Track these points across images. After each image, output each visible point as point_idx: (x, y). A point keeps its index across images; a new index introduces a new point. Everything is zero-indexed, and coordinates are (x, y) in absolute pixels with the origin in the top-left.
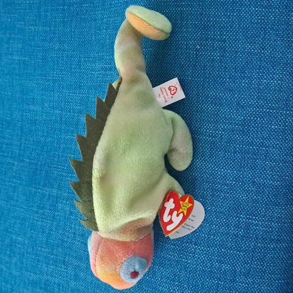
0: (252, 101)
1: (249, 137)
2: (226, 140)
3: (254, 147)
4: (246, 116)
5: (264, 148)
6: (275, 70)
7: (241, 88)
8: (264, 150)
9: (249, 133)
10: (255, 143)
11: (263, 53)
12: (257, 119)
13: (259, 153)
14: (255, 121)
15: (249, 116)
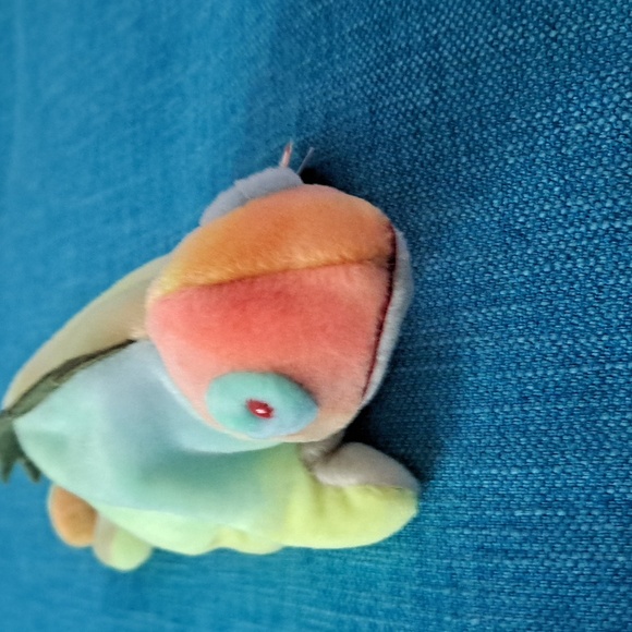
0: (547, 207)
1: (560, 334)
2: (489, 363)
3: (585, 369)
4: (536, 263)
5: (620, 366)
6: (603, 80)
7: (507, 175)
8: (620, 372)
9: (558, 321)
10: (584, 354)
11: (554, 40)
12: (575, 265)
13: (605, 388)
14: (570, 272)
15: (547, 259)
